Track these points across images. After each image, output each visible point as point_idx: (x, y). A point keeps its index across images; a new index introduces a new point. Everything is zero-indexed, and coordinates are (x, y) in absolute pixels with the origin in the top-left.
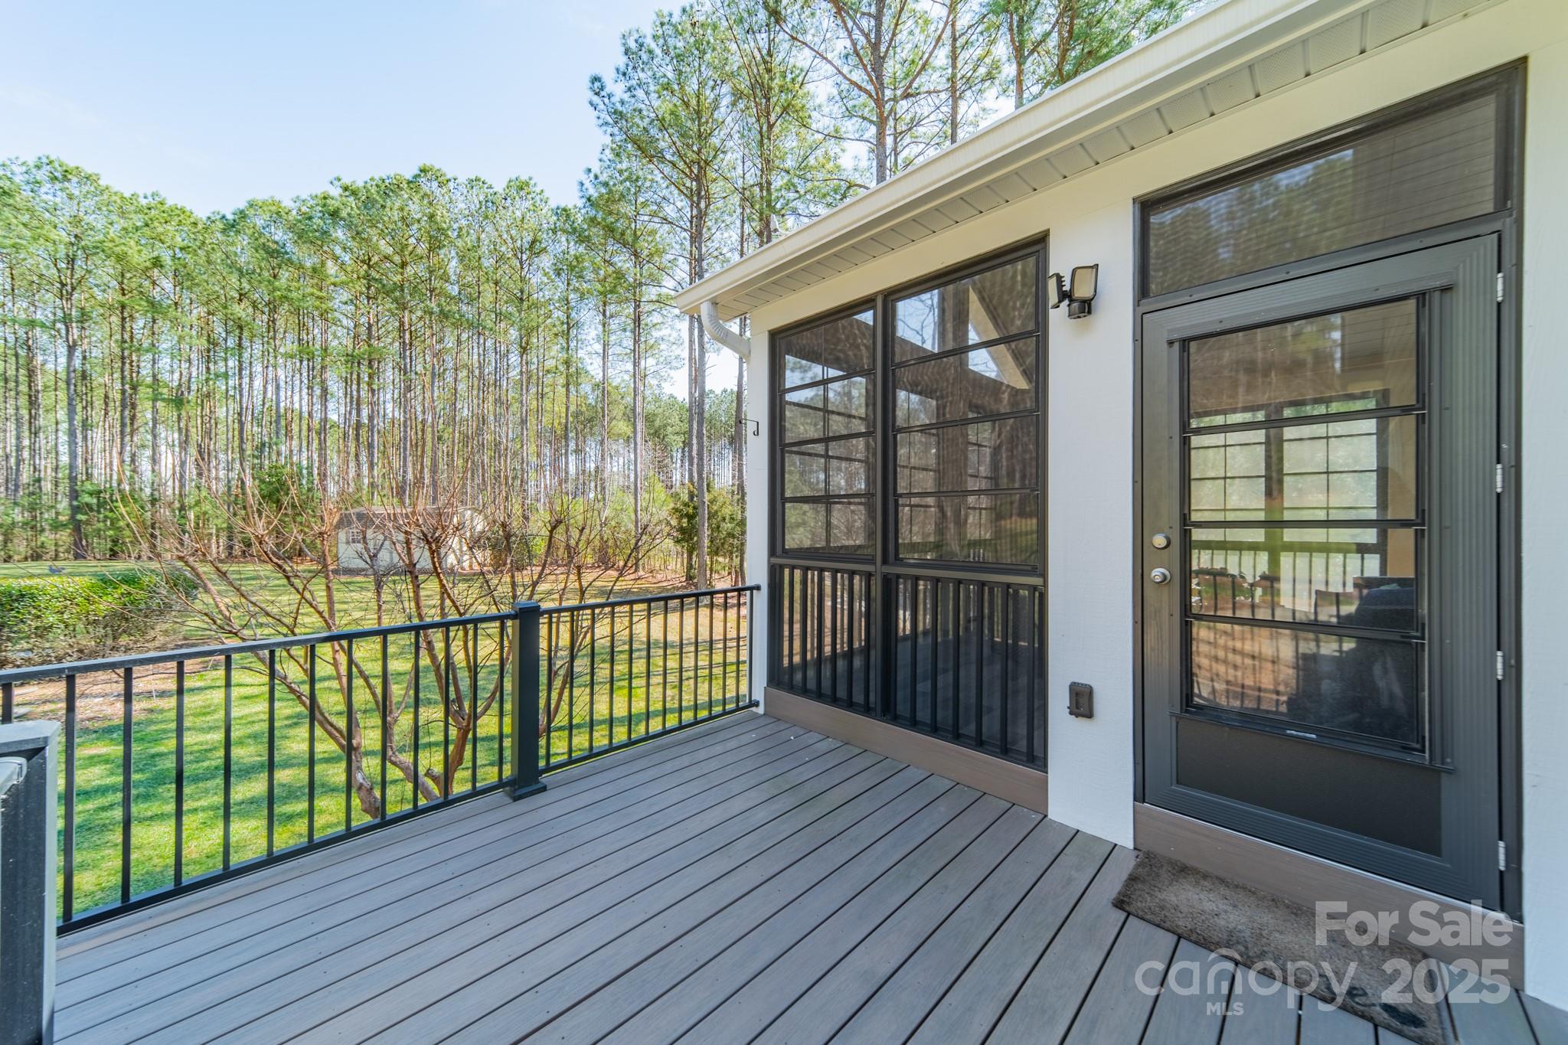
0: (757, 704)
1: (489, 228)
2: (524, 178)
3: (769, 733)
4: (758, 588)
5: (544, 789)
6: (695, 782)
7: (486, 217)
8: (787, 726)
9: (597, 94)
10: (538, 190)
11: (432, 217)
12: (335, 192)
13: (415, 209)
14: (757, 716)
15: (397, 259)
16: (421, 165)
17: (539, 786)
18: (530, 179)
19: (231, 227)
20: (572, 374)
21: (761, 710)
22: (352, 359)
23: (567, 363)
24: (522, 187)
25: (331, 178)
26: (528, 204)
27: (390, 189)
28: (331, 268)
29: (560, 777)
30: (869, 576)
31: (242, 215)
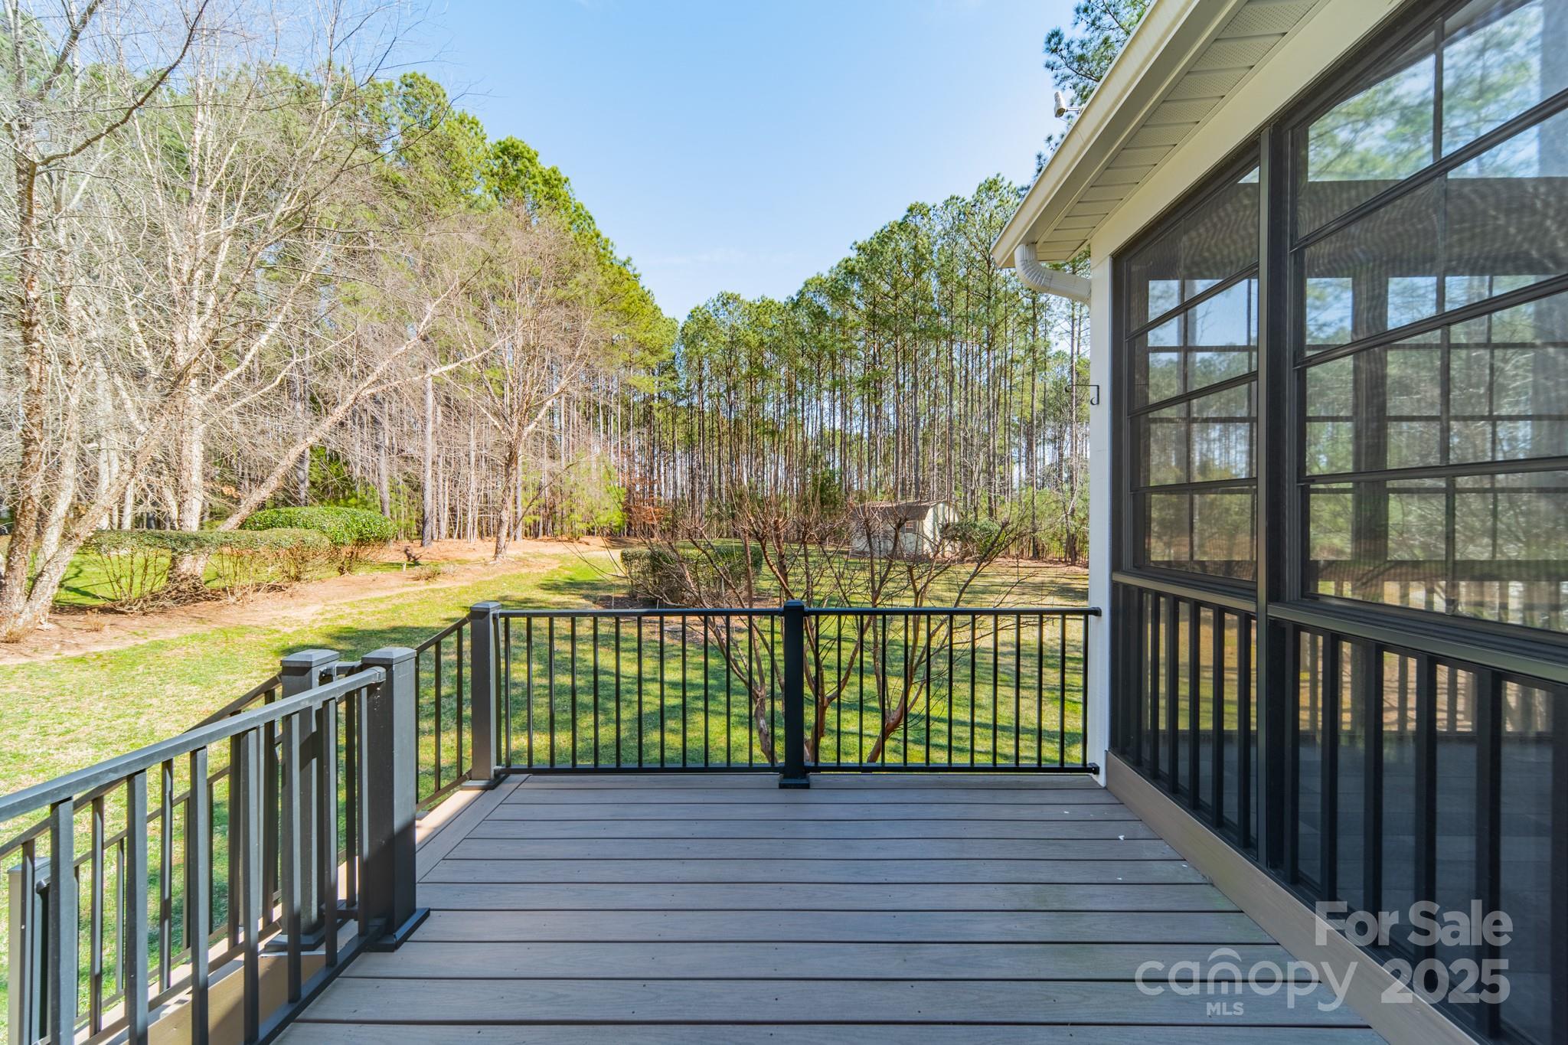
0: (1096, 771)
1: (961, 240)
2: (992, 177)
3: (1092, 816)
4: (1097, 612)
5: (807, 786)
6: (944, 843)
7: (958, 230)
8: (1128, 816)
9: (1054, 51)
10: (1005, 184)
11: (915, 248)
12: (853, 254)
13: (904, 246)
14: (1094, 787)
15: (892, 294)
16: (908, 206)
17: (804, 781)
18: (998, 175)
19: (796, 305)
20: (1038, 359)
21: (1101, 779)
22: (864, 384)
23: (1032, 349)
24: (991, 187)
25: (850, 244)
26: (995, 202)
27: (885, 238)
28: (851, 315)
29: (830, 779)
30: (1246, 620)
31: (801, 293)
